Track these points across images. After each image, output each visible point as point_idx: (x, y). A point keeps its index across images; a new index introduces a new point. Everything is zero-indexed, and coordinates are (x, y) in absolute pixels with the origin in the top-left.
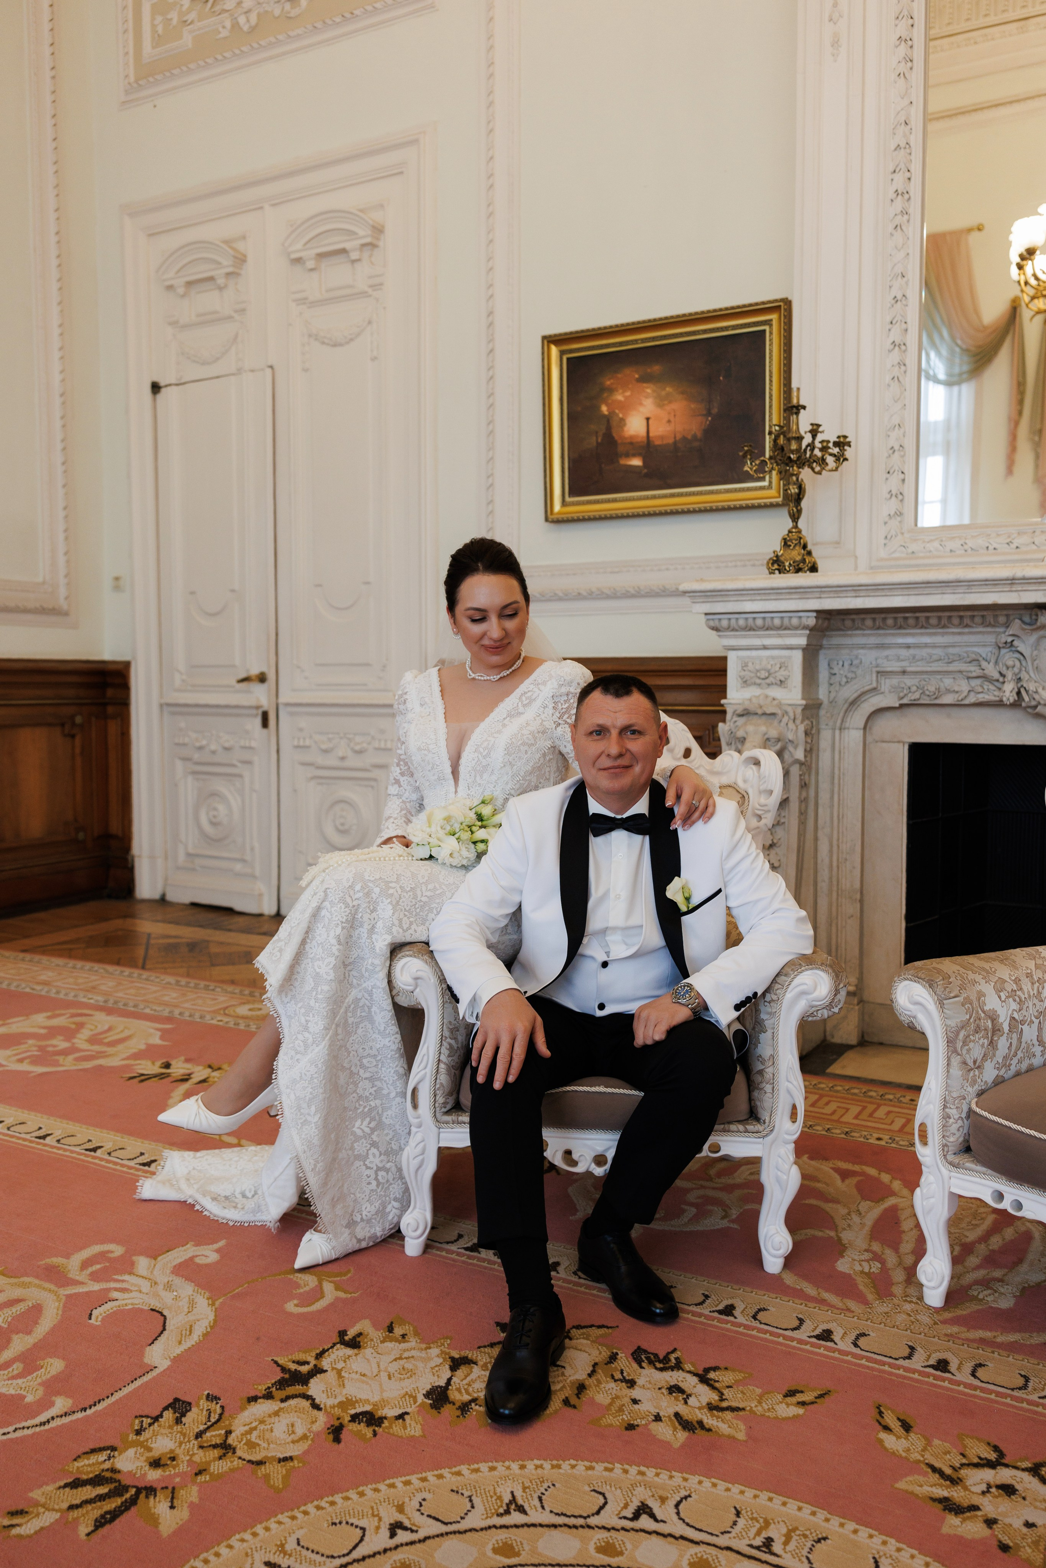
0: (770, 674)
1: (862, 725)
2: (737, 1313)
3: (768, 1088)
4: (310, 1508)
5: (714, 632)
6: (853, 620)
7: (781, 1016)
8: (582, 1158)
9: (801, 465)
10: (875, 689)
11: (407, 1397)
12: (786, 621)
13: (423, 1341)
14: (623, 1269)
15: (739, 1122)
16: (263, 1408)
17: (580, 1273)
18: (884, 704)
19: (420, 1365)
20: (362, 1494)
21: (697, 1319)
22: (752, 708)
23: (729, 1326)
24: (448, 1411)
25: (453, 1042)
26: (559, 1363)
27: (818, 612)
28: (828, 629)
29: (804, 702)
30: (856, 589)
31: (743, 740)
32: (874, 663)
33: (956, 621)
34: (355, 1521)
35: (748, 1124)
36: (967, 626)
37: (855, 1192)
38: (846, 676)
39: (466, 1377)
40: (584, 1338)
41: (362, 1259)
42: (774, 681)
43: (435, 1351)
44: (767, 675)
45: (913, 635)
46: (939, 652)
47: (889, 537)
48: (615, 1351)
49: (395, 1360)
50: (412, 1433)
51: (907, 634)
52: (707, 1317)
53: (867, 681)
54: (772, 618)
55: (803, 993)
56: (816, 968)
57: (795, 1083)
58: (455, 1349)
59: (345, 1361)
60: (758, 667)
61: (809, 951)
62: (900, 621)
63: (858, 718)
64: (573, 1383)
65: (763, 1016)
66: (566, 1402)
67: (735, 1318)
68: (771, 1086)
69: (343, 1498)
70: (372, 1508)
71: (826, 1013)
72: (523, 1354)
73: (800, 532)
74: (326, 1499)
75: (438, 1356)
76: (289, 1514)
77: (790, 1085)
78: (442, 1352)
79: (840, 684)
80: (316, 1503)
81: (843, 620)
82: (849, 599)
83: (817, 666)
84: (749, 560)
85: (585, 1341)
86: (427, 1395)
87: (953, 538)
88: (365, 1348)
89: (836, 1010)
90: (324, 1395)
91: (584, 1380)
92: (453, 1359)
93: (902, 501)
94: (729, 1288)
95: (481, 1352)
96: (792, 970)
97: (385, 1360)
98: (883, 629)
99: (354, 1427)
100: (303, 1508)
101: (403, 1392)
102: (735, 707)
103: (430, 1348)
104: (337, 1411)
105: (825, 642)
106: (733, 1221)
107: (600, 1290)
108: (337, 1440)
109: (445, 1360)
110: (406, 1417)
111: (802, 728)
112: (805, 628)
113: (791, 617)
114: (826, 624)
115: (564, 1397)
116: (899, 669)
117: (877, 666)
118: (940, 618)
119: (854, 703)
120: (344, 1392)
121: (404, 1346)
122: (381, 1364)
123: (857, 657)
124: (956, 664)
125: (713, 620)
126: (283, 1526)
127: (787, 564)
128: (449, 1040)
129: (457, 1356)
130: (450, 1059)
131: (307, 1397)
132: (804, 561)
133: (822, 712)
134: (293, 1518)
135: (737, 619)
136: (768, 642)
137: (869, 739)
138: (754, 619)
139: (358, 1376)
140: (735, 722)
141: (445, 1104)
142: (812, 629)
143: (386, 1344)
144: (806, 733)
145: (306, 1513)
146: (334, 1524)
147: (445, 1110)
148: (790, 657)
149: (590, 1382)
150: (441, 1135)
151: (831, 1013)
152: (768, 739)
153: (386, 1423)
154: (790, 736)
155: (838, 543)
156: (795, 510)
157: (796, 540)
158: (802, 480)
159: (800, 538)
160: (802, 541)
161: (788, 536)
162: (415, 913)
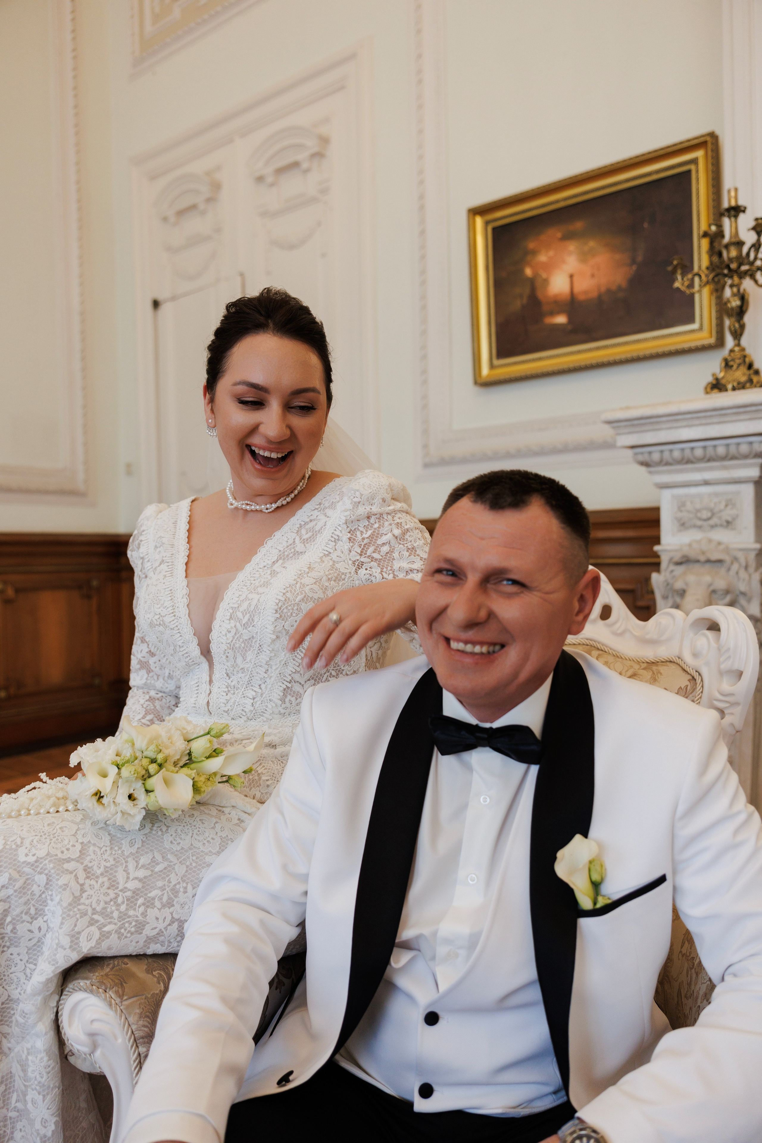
0: (713, 514)
5: (643, 469)
9: (742, 275)
12: (733, 450)
22: (692, 555)
29: (758, 546)
31: (682, 593)
42: (718, 522)
44: (709, 514)
54: (715, 446)
60: (698, 506)
73: (743, 350)
102: (672, 554)
111: (756, 577)
112: (756, 455)
113: (738, 444)
125: (642, 453)
127: (730, 384)
132: (751, 381)
135: (671, 451)
136: (708, 475)
138: (692, 449)
140: (672, 571)
148: (738, 493)
152: (714, 592)
154: (742, 587)
156: (737, 325)
157: (740, 359)
158: (744, 290)
159: (745, 357)
160: (747, 360)
161: (730, 355)
162: (116, 914)
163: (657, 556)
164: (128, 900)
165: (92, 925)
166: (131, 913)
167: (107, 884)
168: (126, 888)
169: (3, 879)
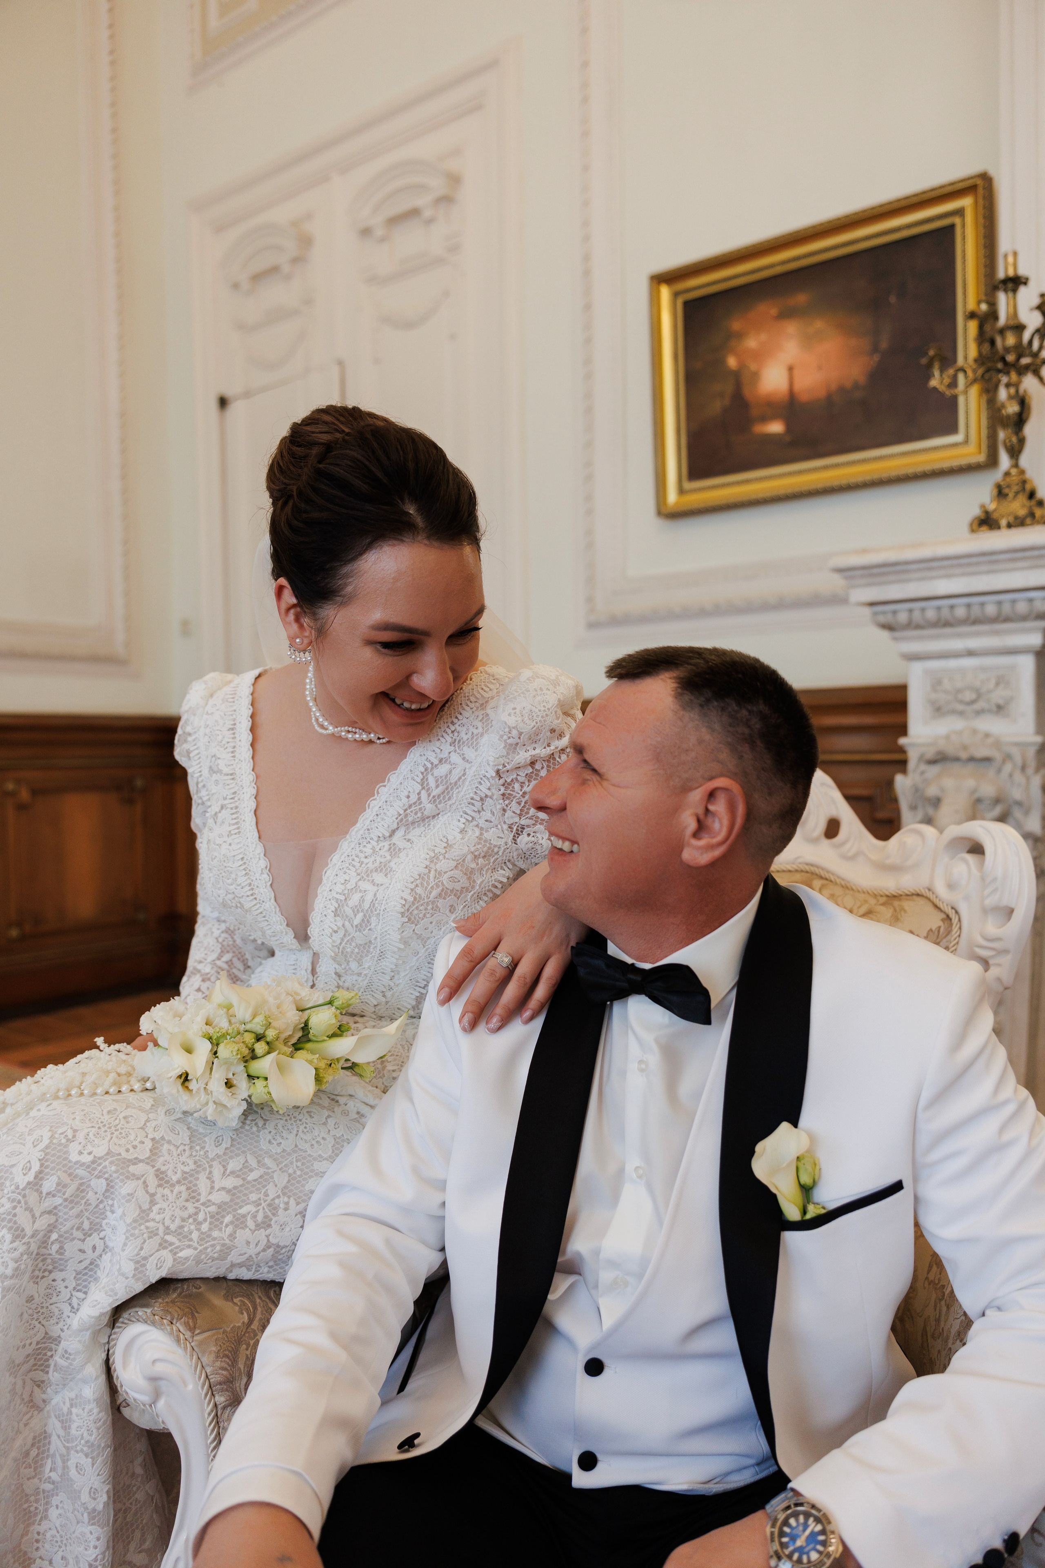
0: (979, 696)
5: (885, 634)
9: (1022, 371)
12: (1006, 609)
22: (950, 750)
29: (1039, 739)
31: (936, 802)
42: (987, 707)
44: (974, 696)
54: (982, 604)
60: (959, 685)
73: (1022, 472)
102: (923, 749)
111: (1036, 781)
112: (1039, 617)
113: (1014, 602)
125: (884, 613)
127: (1004, 519)
132: (1032, 515)
135: (923, 610)
136: (972, 643)
138: (952, 607)
140: (922, 773)
148: (1013, 667)
152: (979, 801)
154: (1017, 794)
156: (1014, 439)
157: (1018, 484)
158: (1025, 391)
159: (1024, 482)
160: (1028, 487)
161: (1004, 480)
162: (195, 1236)
163: (902, 750)
164: (212, 1217)
165: (165, 1248)
166: (216, 1234)
167: (185, 1195)
168: (209, 1201)
169: (49, 1185)
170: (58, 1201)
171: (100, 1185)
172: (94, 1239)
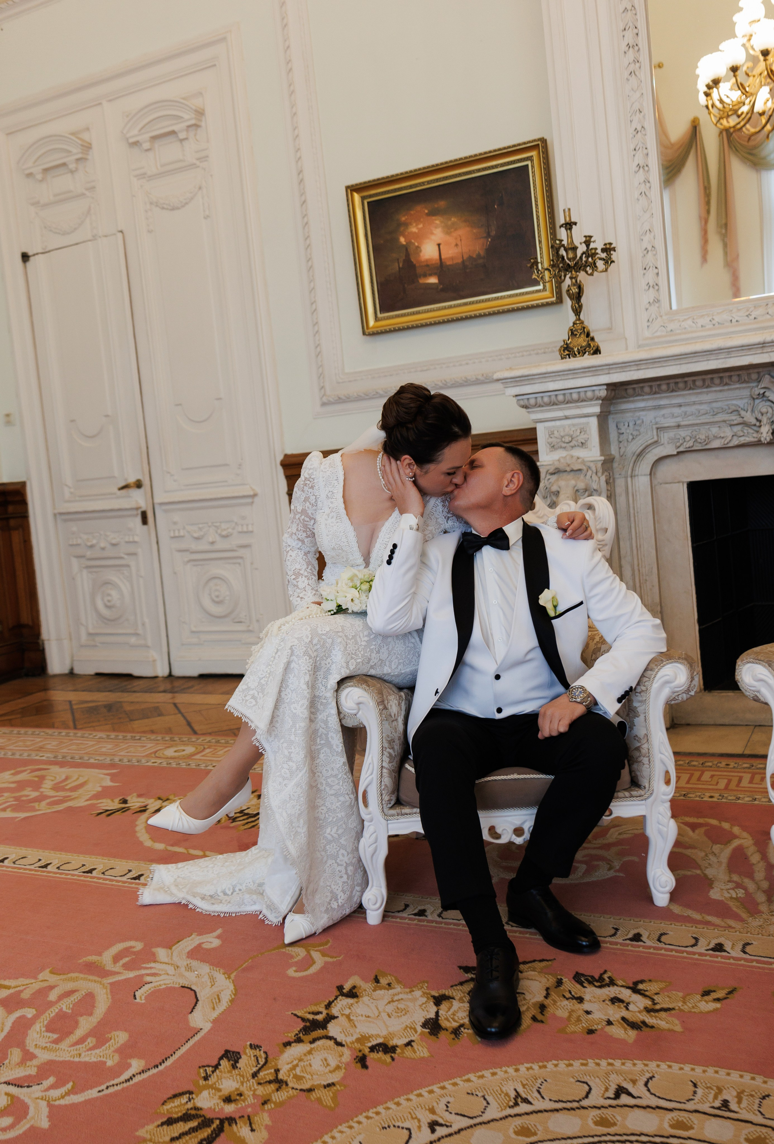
0: (572, 439)
1: (649, 473)
2: (644, 938)
3: (645, 760)
4: (361, 1118)
5: (524, 410)
6: (634, 389)
7: (651, 703)
8: (504, 831)
9: (578, 270)
10: (656, 442)
11: (409, 1029)
12: (582, 395)
13: (405, 987)
14: (550, 914)
15: (625, 790)
16: (297, 1050)
17: (511, 923)
18: (664, 453)
19: (410, 1004)
20: (398, 1104)
21: (615, 947)
22: (562, 467)
23: (641, 949)
24: (442, 1035)
25: (391, 751)
26: (518, 991)
27: (608, 385)
28: (615, 398)
29: (603, 458)
30: (638, 364)
31: (557, 493)
32: (653, 421)
33: (717, 381)
34: (401, 1125)
35: (632, 790)
36: (726, 384)
37: (705, 839)
38: (632, 434)
39: (449, 1009)
40: (531, 970)
41: (337, 932)
42: (576, 444)
43: (418, 993)
44: (570, 439)
45: (683, 395)
46: (704, 407)
47: (651, 320)
48: (559, 977)
49: (389, 1003)
50: (422, 1055)
51: (678, 396)
52: (621, 944)
53: (647, 436)
54: (571, 393)
55: (667, 682)
56: (675, 662)
57: (666, 754)
58: (433, 989)
59: (350, 1008)
60: (562, 434)
61: (664, 650)
62: (672, 386)
63: (645, 466)
64: (534, 1004)
65: (635, 704)
66: (534, 1019)
67: (644, 942)
68: (647, 759)
69: (385, 1109)
70: (410, 1113)
71: (685, 696)
72: (495, 985)
73: (582, 322)
74: (371, 1111)
75: (421, 996)
76: (347, 1124)
77: (662, 756)
78: (424, 993)
79: (628, 441)
80: (364, 1114)
81: (626, 390)
82: (632, 372)
83: (608, 428)
84: (534, 350)
85: (533, 973)
86: (424, 1025)
87: (702, 316)
88: (362, 997)
89: (692, 693)
90: (343, 1035)
91: (542, 1001)
92: (434, 997)
93: (658, 290)
94: (632, 921)
95: (454, 990)
96: (656, 665)
97: (381, 1004)
98: (659, 393)
99: (374, 1056)
100: (355, 1119)
101: (404, 1026)
102: (548, 468)
103: (413, 991)
104: (358, 1046)
105: (612, 409)
106: (616, 871)
107: (531, 934)
108: (365, 1066)
109: (428, 998)
110: (413, 1044)
111: (603, 479)
112: (598, 399)
113: (586, 391)
114: (613, 393)
115: (531, 1015)
116: (674, 424)
117: (656, 423)
118: (704, 380)
119: (640, 455)
120: (357, 1031)
121: (391, 992)
122: (379, 1007)
123: (639, 419)
124: (720, 415)
125: (522, 399)
126: (344, 1134)
127: (576, 349)
128: (388, 750)
129: (437, 995)
130: (390, 765)
131: (330, 1038)
132: (588, 346)
133: (615, 465)
134: (351, 1127)
135: (542, 397)
136: (568, 413)
137: (655, 482)
138: (556, 395)
139: (364, 1018)
140: (549, 479)
141: (390, 800)
142: (604, 399)
143: (379, 992)
144: (607, 483)
145: (359, 1123)
146: (384, 1128)
147: (390, 806)
148: (588, 423)
149: (547, 1002)
150: (389, 825)
151: (688, 696)
152: (577, 490)
153: (399, 1050)
154: (594, 486)
155: (611, 329)
156: (576, 304)
157: (581, 329)
158: (580, 281)
159: (584, 327)
160: (586, 330)
161: (574, 326)
162: (360, 655)
169: (315, 641)
170: (319, 646)
171: (330, 641)
172: (329, 660)
